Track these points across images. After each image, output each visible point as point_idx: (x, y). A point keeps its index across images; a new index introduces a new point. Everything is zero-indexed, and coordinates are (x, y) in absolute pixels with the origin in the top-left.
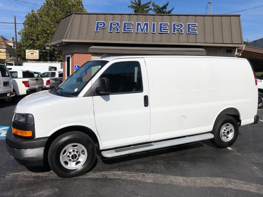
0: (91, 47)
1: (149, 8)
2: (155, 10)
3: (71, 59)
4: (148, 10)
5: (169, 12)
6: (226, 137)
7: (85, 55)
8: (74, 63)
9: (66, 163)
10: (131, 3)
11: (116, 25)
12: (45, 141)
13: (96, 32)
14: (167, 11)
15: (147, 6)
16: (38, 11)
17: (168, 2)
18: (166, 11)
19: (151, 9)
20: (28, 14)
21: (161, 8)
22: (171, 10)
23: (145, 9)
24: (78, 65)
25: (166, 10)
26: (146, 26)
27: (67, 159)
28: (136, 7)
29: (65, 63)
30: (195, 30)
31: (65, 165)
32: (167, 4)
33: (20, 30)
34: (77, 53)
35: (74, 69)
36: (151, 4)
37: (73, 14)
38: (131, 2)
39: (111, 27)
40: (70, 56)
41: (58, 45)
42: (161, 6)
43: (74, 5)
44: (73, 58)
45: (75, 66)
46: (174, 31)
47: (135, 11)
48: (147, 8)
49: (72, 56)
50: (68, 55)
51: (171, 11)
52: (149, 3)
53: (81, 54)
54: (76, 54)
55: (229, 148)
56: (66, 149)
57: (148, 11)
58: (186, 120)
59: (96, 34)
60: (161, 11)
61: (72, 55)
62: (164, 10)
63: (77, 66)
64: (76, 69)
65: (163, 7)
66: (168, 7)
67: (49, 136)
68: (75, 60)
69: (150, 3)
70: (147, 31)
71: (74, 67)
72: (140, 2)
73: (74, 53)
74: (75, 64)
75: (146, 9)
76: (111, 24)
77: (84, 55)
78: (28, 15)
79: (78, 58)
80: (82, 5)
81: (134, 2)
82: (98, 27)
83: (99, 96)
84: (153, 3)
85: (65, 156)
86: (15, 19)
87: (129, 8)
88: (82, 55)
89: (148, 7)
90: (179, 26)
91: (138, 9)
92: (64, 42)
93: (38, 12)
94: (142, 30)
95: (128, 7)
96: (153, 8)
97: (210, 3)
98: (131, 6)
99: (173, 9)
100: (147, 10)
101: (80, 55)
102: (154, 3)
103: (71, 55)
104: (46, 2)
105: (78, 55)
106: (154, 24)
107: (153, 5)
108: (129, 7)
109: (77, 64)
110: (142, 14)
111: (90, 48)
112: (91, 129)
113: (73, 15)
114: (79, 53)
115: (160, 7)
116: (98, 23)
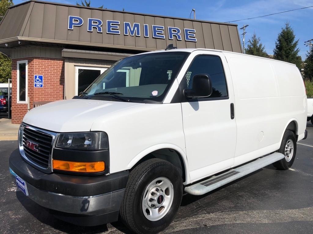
0: (64, 49)
3: (27, 67)
7: (52, 62)
8: (33, 72)
11: (97, 23)
13: (69, 30)
24: (40, 75)
26: (136, 28)
29: (16, 72)
34: (39, 58)
35: (33, 81)
37: (32, 2)
39: (90, 25)
40: (26, 62)
41: (6, 45)
44: (31, 65)
45: (36, 77)
46: (171, 37)
49: (29, 62)
50: (21, 60)
53: (44, 59)
54: (37, 60)
58: (264, 136)
59: (70, 33)
61: (30, 60)
63: (38, 77)
64: (37, 80)
68: (35, 68)
70: (138, 34)
71: (33, 77)
73: (33, 57)
74: (35, 74)
76: (90, 21)
77: (50, 61)
79: (40, 65)
82: (71, 24)
88: (47, 61)
90: (176, 31)
92: (20, 41)
94: (132, 32)
101: (43, 61)
103: (27, 60)
105: (40, 60)
106: (146, 26)
109: (38, 74)
114: (42, 58)
116: (71, 18)
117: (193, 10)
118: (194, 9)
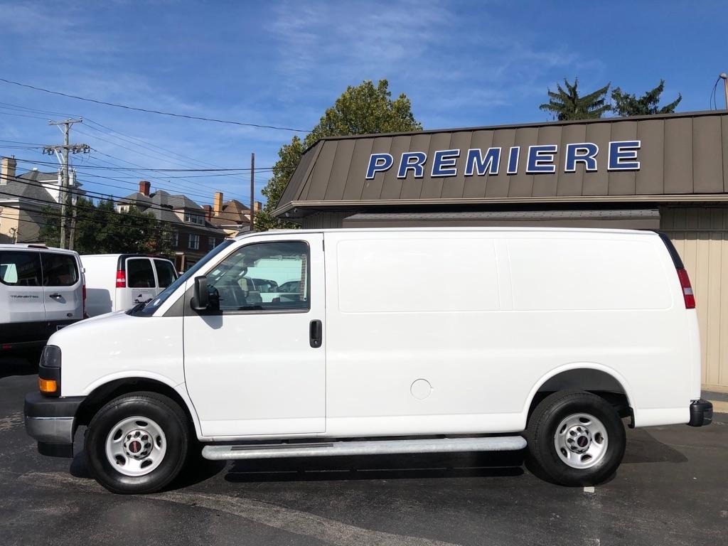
0: (357, 215)
1: (601, 106)
2: (622, 110)
4: (600, 111)
5: (667, 109)
6: (580, 456)
9: (121, 460)
10: (550, 97)
11: (417, 160)
12: (76, 405)
13: (367, 179)
14: (659, 109)
15: (595, 101)
16: (308, 137)
17: (662, 82)
18: (655, 108)
19: (608, 108)
20: (285, 146)
21: (641, 102)
22: (674, 105)
23: (590, 110)
25: (657, 105)
27: (121, 452)
28: (564, 106)
30: (635, 159)
31: (117, 463)
32: (660, 89)
33: (266, 185)
36: (609, 93)
38: (549, 93)
39: (404, 165)
41: (287, 215)
42: (639, 95)
43: (388, 116)
46: (570, 166)
47: (561, 117)
48: (596, 104)
51: (674, 108)
52: (602, 93)
55: (590, 490)
56: (122, 426)
57: (600, 114)
58: (432, 390)
59: (368, 184)
60: (639, 109)
62: (651, 106)
65: (644, 98)
66: (661, 95)
67: (86, 395)
69: (604, 91)
70: (494, 170)
72: (573, 90)
75: (595, 109)
76: (405, 157)
78: (283, 148)
80: (411, 115)
81: (557, 92)
82: (372, 167)
83: (199, 317)
84: (615, 91)
85: (120, 442)
86: (253, 160)
87: (543, 110)
89: (601, 102)
90: (586, 151)
91: (569, 110)
92: (297, 207)
93: (307, 141)
94: (481, 168)
95: (540, 107)
96: (614, 103)
97: (724, 78)
98: (548, 103)
99: (679, 101)
100: (596, 111)
102: (619, 89)
104: (325, 116)
106: (514, 151)
107: (616, 95)
108: (542, 106)
110: (582, 121)
111: (349, 218)
112: (175, 389)
113: (322, 142)
115: (637, 99)
116: (374, 158)
117: (721, 77)
118: (724, 75)
